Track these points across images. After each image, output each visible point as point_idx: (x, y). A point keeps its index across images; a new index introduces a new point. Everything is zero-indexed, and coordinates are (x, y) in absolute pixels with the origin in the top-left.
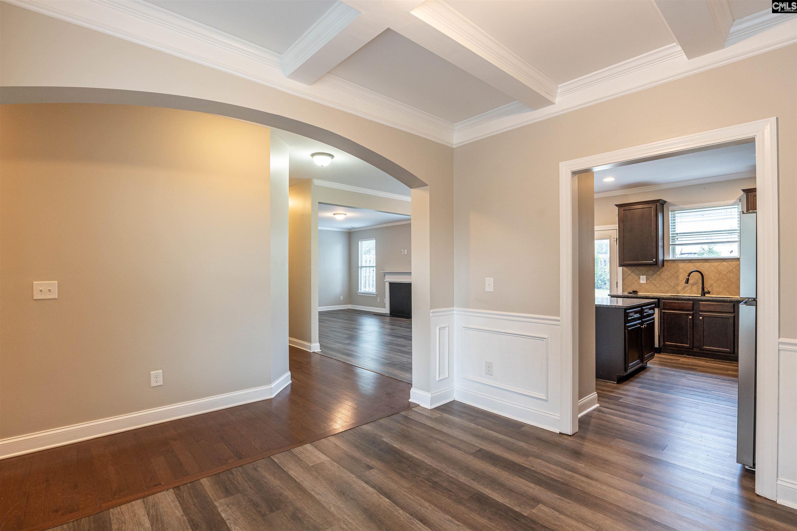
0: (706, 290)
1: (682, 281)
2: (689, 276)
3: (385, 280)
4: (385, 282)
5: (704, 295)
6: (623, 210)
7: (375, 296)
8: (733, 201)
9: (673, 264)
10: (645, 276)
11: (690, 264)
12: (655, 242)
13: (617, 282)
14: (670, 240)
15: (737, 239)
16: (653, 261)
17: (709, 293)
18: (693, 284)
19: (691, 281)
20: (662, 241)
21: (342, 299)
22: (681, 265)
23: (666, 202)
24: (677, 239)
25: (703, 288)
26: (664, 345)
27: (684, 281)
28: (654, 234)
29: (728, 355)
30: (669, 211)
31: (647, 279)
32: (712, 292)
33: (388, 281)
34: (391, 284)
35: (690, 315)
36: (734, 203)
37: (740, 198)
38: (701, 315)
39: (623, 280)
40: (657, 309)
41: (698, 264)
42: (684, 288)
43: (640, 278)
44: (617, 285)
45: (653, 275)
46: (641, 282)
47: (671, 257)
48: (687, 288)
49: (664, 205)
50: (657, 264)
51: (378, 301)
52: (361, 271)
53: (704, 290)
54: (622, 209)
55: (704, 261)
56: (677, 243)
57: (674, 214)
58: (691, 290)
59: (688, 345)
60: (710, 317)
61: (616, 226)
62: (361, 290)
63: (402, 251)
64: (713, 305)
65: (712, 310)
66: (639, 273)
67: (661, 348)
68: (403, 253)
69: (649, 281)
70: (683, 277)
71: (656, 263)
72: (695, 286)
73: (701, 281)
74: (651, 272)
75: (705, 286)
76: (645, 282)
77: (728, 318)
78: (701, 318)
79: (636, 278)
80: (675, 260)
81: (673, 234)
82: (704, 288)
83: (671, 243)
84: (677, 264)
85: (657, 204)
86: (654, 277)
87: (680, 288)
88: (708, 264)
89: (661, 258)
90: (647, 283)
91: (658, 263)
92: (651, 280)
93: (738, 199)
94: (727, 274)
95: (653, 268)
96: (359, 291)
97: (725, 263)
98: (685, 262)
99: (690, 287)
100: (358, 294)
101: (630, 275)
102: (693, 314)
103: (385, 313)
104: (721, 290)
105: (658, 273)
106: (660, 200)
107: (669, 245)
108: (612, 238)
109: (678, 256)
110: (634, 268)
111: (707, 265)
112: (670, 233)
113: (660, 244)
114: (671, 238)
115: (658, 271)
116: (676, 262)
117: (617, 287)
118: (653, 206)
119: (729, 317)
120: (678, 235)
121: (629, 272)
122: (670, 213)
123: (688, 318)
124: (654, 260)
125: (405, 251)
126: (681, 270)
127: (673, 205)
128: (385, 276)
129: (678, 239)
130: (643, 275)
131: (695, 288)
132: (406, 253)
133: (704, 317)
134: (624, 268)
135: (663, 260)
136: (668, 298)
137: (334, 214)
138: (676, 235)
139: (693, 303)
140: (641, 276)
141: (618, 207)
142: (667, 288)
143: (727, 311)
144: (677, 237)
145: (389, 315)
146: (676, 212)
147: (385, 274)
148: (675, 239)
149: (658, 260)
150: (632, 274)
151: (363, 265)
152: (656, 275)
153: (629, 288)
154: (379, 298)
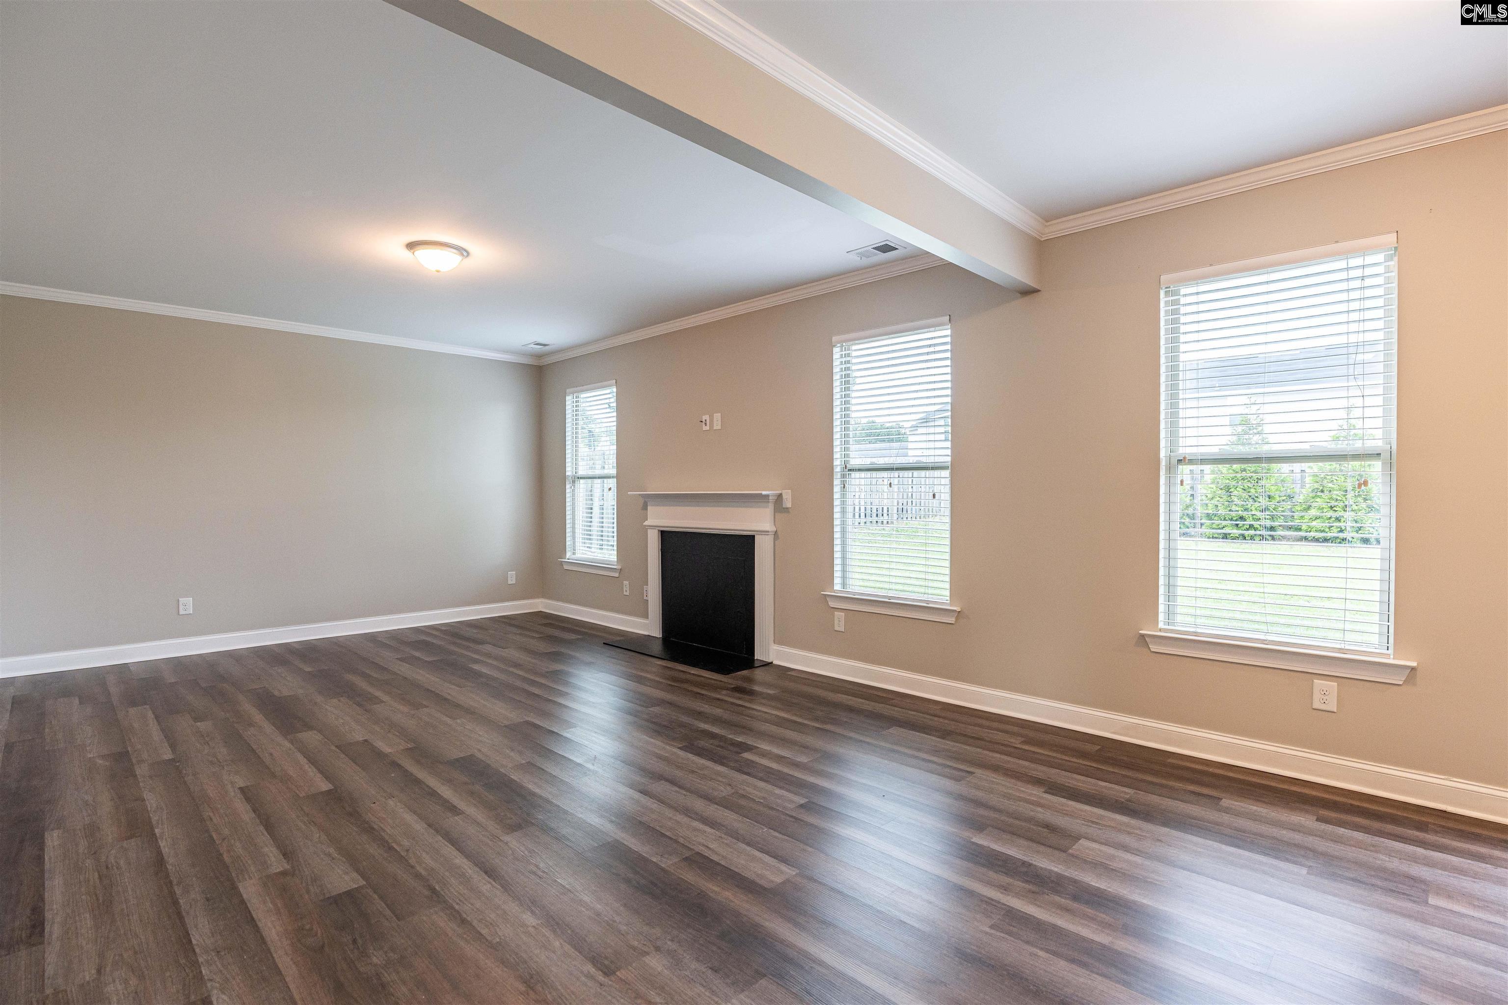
3: (646, 523)
4: (645, 529)
7: (617, 575)
21: (512, 580)
33: (655, 524)
34: (666, 536)
51: (625, 593)
52: (573, 491)
62: (574, 554)
63: (704, 418)
68: (708, 428)
96: (568, 555)
100: (566, 567)
103: (646, 633)
125: (715, 420)
128: (645, 507)
132: (717, 426)
137: (411, 246)
145: (657, 648)
147: (647, 501)
151: (581, 472)
154: (626, 583)
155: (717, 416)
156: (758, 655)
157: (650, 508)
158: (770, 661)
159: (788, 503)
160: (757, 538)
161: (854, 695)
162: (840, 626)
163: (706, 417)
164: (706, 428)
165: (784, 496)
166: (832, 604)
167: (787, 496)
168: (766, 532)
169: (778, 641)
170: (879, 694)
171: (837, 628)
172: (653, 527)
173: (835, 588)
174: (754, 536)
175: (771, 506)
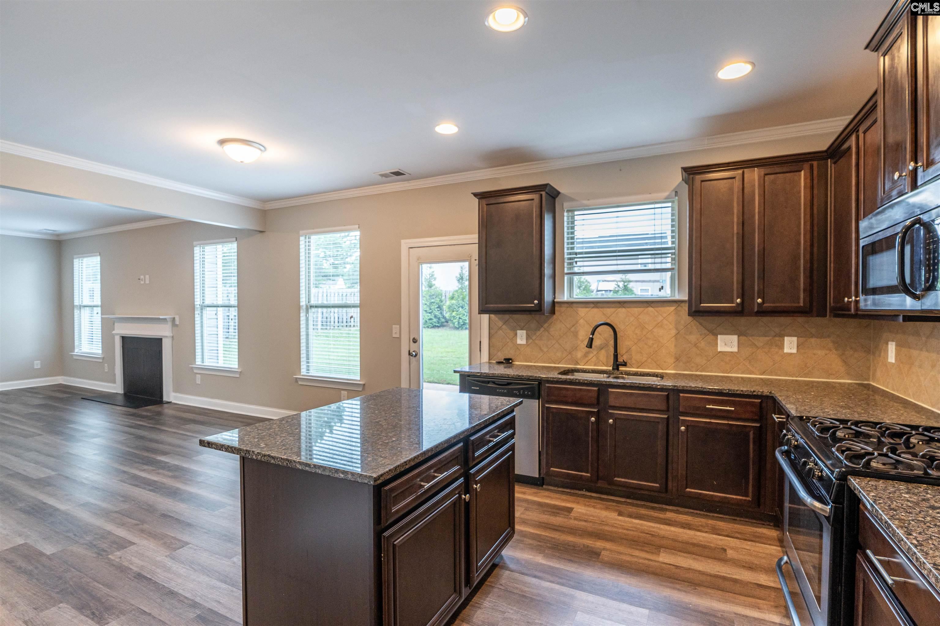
0: (620, 360)
1: (582, 341)
2: (593, 333)
3: (114, 332)
4: (113, 336)
5: (618, 369)
6: (487, 205)
7: (101, 361)
8: (666, 194)
9: (568, 309)
10: (525, 332)
11: (595, 310)
12: (538, 265)
13: (480, 342)
14: (566, 264)
15: (669, 266)
16: (534, 304)
17: (625, 364)
18: (601, 348)
19: (596, 343)
20: (551, 266)
21: (38, 367)
22: (582, 311)
23: (558, 193)
24: (576, 262)
25: (616, 357)
26: (548, 473)
27: (586, 342)
28: (536, 251)
29: (656, 494)
30: (563, 211)
31: (528, 337)
32: (629, 361)
34: (124, 339)
35: (591, 414)
36: (666, 198)
37: (675, 189)
38: (611, 416)
39: (490, 337)
40: (537, 401)
41: (609, 311)
42: (586, 355)
43: (516, 334)
44: (480, 348)
45: (538, 329)
46: (519, 342)
47: (566, 297)
48: (591, 355)
49: (557, 200)
50: (541, 310)
51: (105, 371)
52: (78, 314)
53: (617, 361)
54: (484, 202)
55: (618, 305)
56: (576, 270)
57: (573, 217)
58: (598, 358)
59: (589, 475)
60: (627, 419)
61: (475, 238)
62: (79, 350)
64: (631, 394)
65: (629, 406)
66: (515, 324)
67: (543, 478)
69: (531, 341)
70: (584, 334)
71: (539, 309)
72: (603, 352)
73: (612, 342)
74: (533, 325)
75: (618, 351)
76: (524, 342)
77: (655, 422)
78: (611, 421)
79: (511, 334)
80: (572, 303)
81: (570, 254)
82: (617, 355)
83: (566, 271)
84: (575, 309)
85: (541, 193)
86: (538, 333)
87: (579, 355)
88: (624, 310)
89: (548, 297)
90: (527, 345)
91: (543, 308)
92: (534, 338)
93: (673, 191)
94: (654, 330)
95: (537, 317)
96: (76, 351)
97: (650, 309)
98: (588, 305)
99: (595, 353)
100: (75, 357)
101: (500, 328)
102: (598, 411)
103: (115, 392)
104: (645, 359)
105: (546, 325)
106: (546, 185)
107: (563, 274)
108: (473, 260)
109: (578, 295)
110: (507, 316)
111: (622, 311)
112: (566, 251)
113: (547, 271)
114: (566, 261)
115: (545, 322)
116: (575, 305)
117: (480, 350)
118: (535, 196)
119: (659, 421)
120: (578, 256)
121: (500, 323)
122: (566, 214)
123: (589, 420)
124: (536, 302)
126: (582, 321)
127: (571, 199)
128: (113, 324)
129: (578, 263)
130: (522, 329)
131: (603, 355)
132: (147, 282)
133: (616, 419)
134: (492, 316)
135: (554, 303)
136: (555, 380)
138: (575, 256)
139: (599, 389)
140: (518, 331)
141: (479, 199)
142: (559, 354)
143: (656, 408)
144: (576, 260)
145: (120, 400)
146: (576, 213)
147: (115, 321)
148: (573, 262)
149: (543, 303)
150: (504, 327)
151: (81, 303)
152: (542, 329)
153: (499, 354)
154: (106, 365)
155: (147, 277)
156: (165, 399)
157: (116, 324)
158: (170, 401)
159: (177, 322)
160: (164, 340)
161: (200, 414)
162: (198, 382)
163: (142, 277)
164: (142, 282)
165: (176, 319)
166: (195, 371)
167: (177, 319)
168: (166, 337)
169: (175, 391)
170: (206, 411)
171: (197, 382)
172: (117, 334)
173: (197, 363)
174: (161, 339)
175: (170, 324)
